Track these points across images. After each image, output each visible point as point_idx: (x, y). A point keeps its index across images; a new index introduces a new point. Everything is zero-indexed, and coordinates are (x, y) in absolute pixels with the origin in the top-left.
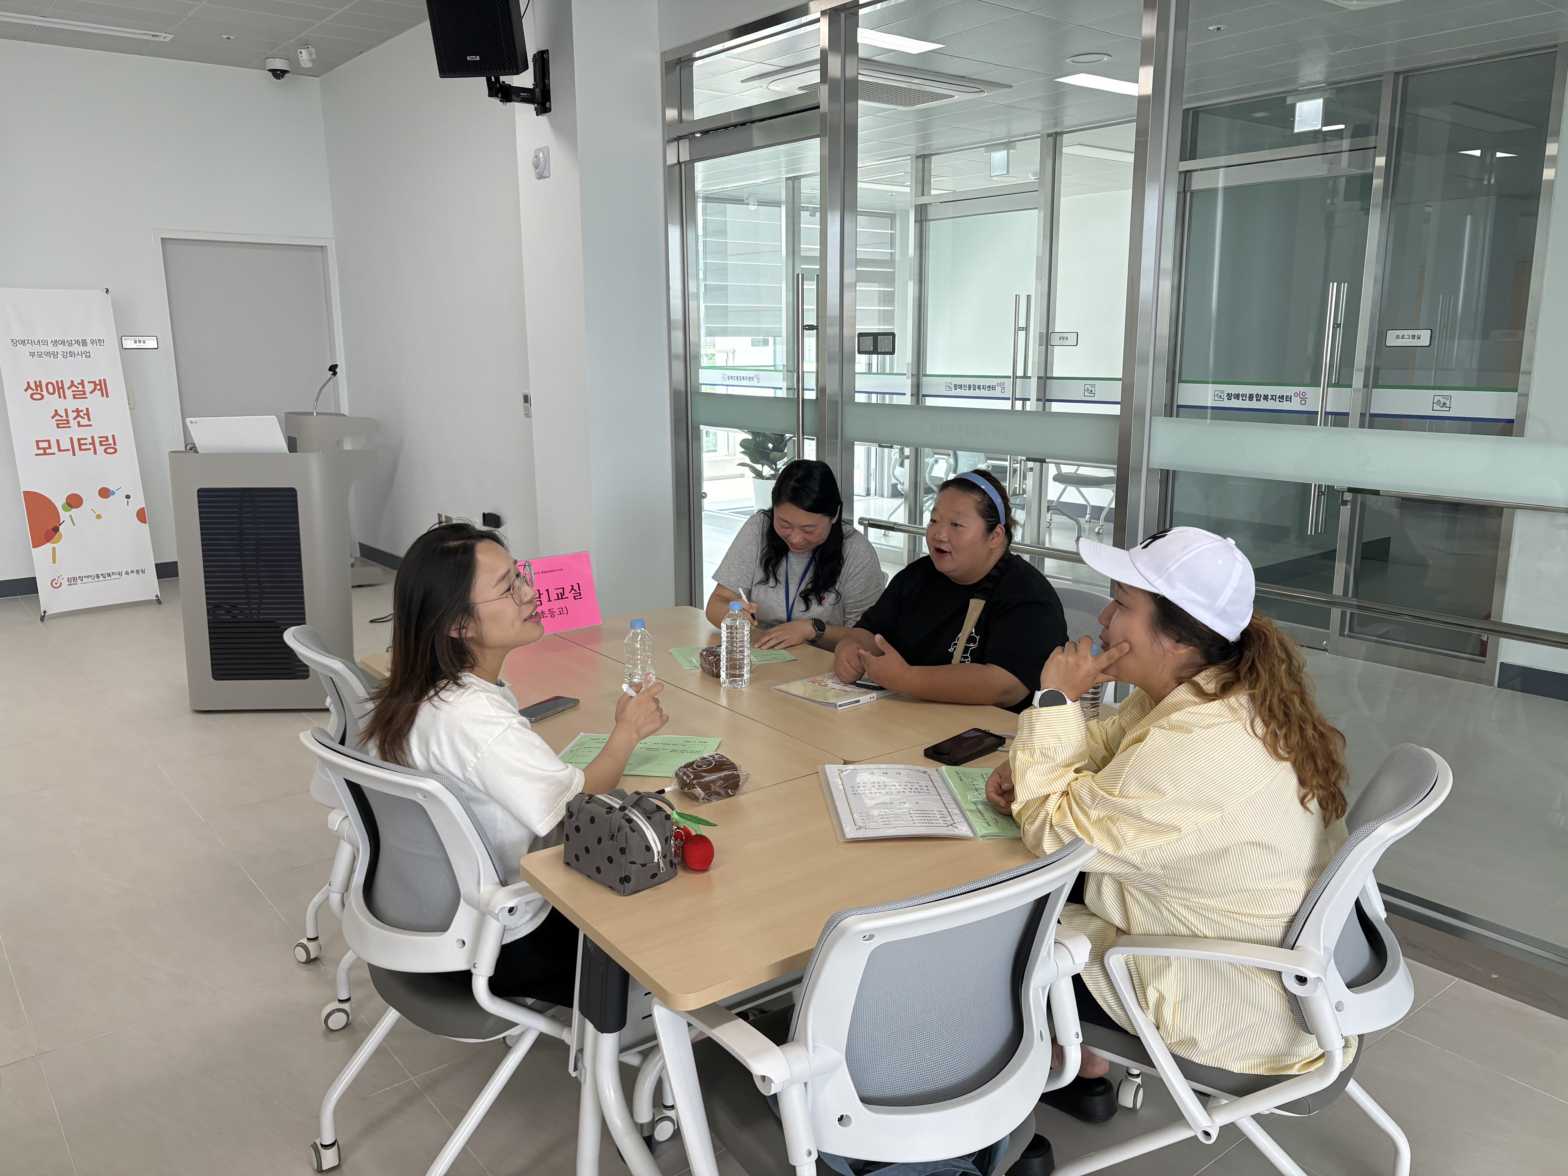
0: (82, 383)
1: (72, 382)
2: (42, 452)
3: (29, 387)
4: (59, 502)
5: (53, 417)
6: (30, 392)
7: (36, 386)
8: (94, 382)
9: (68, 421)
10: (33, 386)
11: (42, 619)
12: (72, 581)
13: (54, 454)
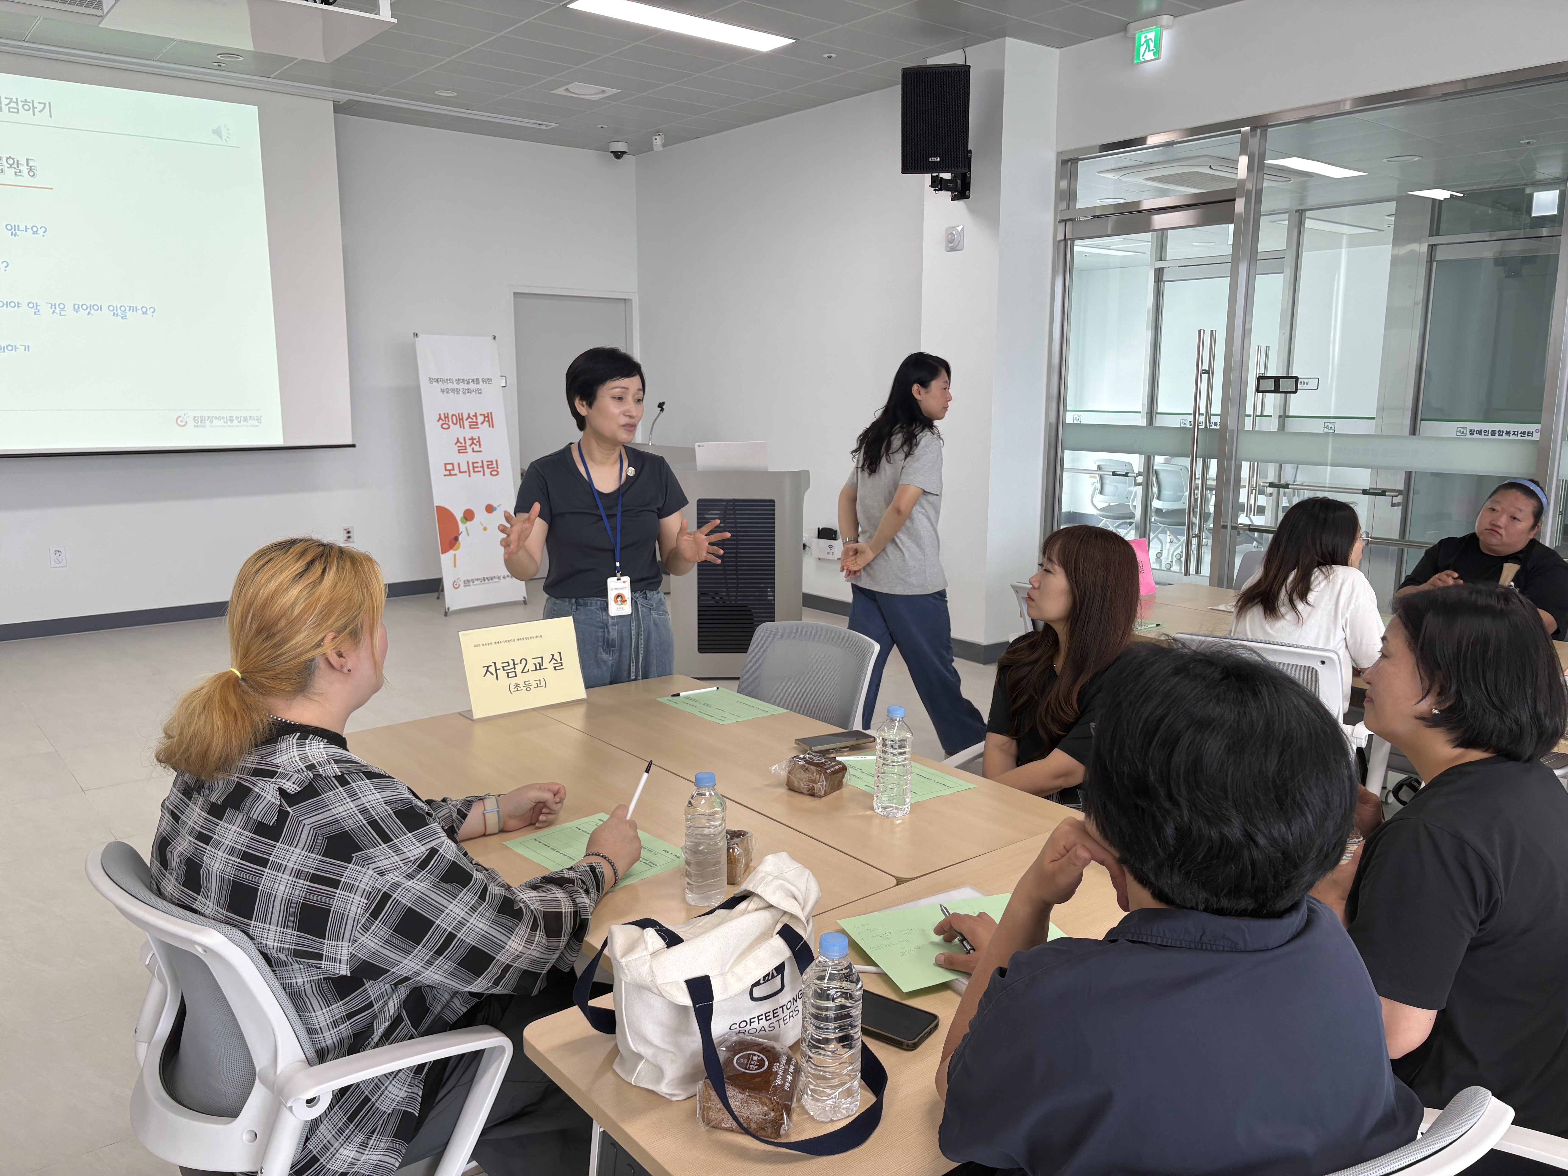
0: (475, 416)
1: (469, 414)
2: (447, 473)
3: (440, 418)
4: (459, 516)
5: (456, 444)
6: (441, 422)
7: (445, 417)
8: (484, 415)
9: (465, 447)
10: (443, 417)
11: (446, 614)
12: (467, 583)
13: (456, 475)
